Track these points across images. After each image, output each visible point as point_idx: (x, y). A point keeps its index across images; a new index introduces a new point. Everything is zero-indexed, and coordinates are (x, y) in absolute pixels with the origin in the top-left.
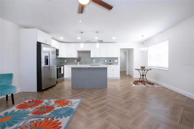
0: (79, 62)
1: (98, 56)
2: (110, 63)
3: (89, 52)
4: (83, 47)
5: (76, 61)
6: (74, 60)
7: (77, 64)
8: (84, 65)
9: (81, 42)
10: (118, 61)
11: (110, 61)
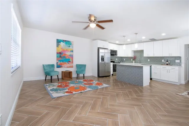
0: (134, 61)
1: (151, 55)
2: (167, 63)
3: (142, 52)
4: (137, 47)
5: (132, 60)
6: (131, 59)
7: (133, 63)
8: (139, 64)
9: (135, 43)
10: (181, 61)
11: (167, 61)
